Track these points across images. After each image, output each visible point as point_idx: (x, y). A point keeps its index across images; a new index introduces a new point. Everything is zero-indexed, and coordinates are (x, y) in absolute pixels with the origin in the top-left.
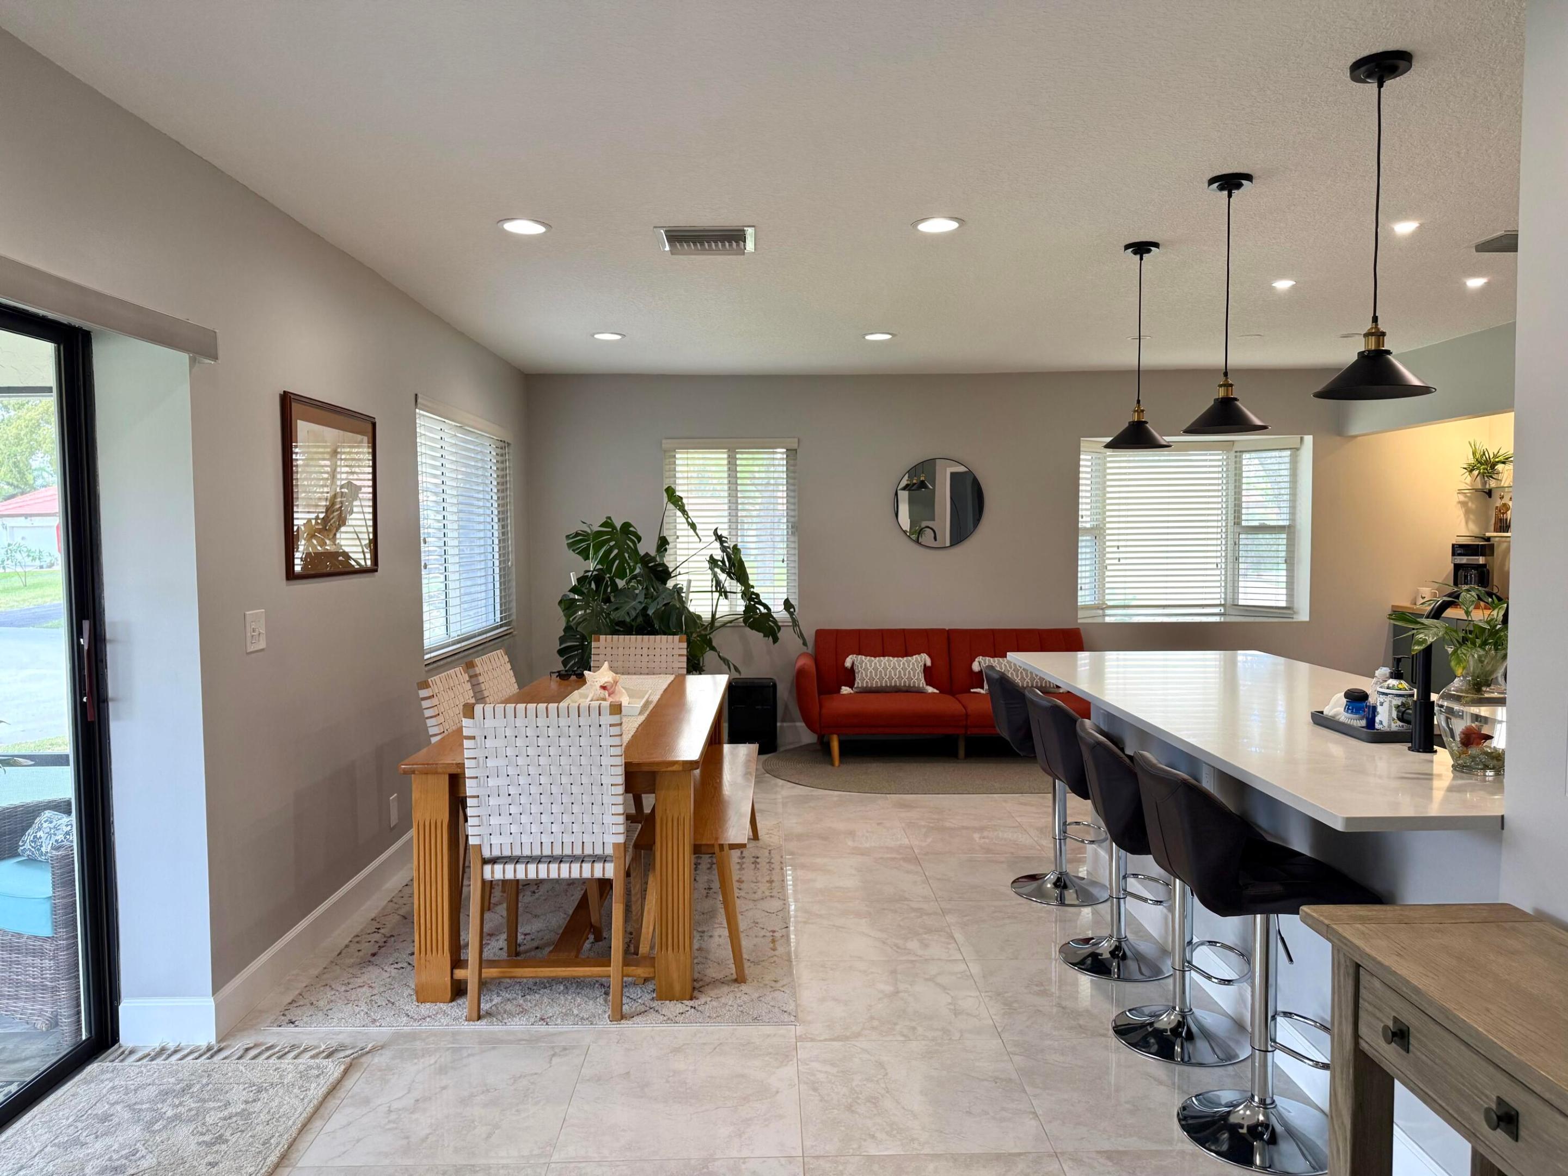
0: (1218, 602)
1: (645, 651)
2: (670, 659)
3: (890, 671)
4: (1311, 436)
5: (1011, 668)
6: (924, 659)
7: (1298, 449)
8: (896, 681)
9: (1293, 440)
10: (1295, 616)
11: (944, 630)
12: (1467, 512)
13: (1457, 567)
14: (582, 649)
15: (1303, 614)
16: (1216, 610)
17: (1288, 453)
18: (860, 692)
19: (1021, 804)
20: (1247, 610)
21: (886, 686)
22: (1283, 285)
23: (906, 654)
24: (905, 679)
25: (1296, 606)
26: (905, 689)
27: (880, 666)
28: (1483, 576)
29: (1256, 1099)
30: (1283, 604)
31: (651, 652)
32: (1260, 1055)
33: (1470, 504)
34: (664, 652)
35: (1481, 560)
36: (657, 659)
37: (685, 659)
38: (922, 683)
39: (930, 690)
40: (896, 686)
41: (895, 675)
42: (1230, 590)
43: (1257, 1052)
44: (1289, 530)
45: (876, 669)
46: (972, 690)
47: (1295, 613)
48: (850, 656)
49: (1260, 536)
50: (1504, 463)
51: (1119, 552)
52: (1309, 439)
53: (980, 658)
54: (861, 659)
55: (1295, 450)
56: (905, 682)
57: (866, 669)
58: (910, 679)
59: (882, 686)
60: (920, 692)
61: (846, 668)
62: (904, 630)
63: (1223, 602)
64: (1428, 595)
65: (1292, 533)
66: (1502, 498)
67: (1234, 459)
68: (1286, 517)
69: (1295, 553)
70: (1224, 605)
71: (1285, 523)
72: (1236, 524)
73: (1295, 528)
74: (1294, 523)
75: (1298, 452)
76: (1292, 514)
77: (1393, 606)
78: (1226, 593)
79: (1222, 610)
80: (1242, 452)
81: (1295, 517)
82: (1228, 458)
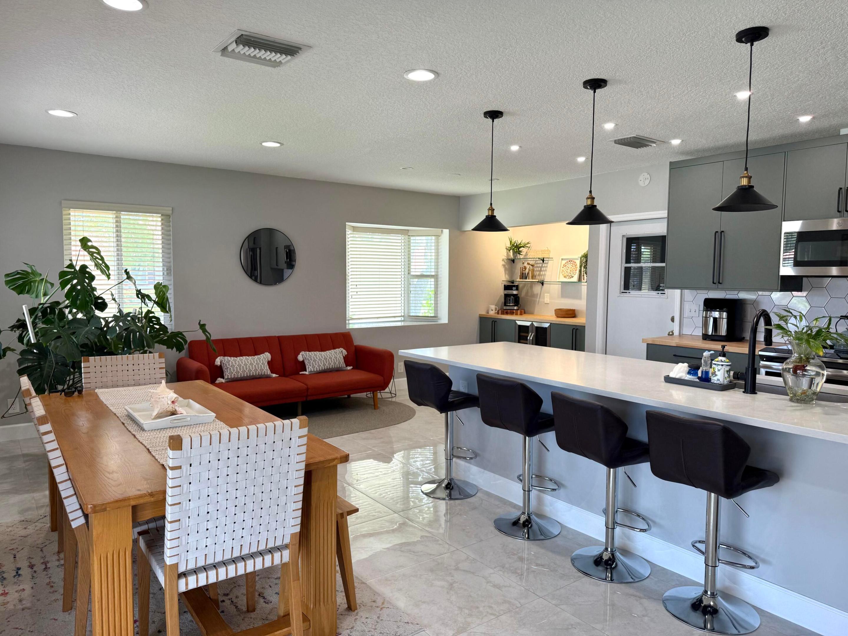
0: (400, 315)
1: (131, 367)
2: (153, 372)
3: (249, 366)
4: (448, 230)
5: (322, 358)
6: (267, 356)
7: (439, 236)
8: (253, 373)
9: (438, 231)
10: (438, 321)
11: (275, 336)
12: (505, 270)
13: (506, 296)
14: (40, 368)
15: (444, 319)
16: (399, 319)
17: (434, 238)
18: (230, 382)
19: (364, 439)
20: (416, 318)
21: (247, 376)
22: (515, 148)
23: (256, 353)
24: (259, 370)
25: (439, 315)
26: (259, 376)
27: (242, 363)
28: (516, 300)
29: (709, 593)
30: (433, 315)
31: (136, 367)
32: (712, 569)
33: (506, 266)
34: (147, 367)
35: (515, 292)
36: (141, 372)
37: (164, 371)
38: (269, 372)
39: (274, 375)
40: (253, 375)
41: (253, 368)
42: (406, 309)
43: (710, 567)
44: (436, 277)
45: (239, 365)
46: (300, 373)
47: (439, 319)
48: (219, 358)
49: (423, 280)
50: (524, 247)
51: (357, 288)
52: (446, 232)
53: (303, 353)
54: (227, 359)
55: (438, 236)
56: (259, 372)
57: (233, 366)
58: (262, 370)
59: (244, 376)
60: (268, 377)
61: (217, 366)
62: (251, 338)
63: (403, 315)
64: (494, 309)
65: (438, 278)
66: (523, 263)
67: (407, 240)
68: (433, 270)
69: (439, 289)
70: (403, 316)
71: (433, 274)
72: (409, 273)
73: (439, 276)
74: (439, 273)
75: (440, 238)
76: (438, 269)
77: (480, 315)
78: (404, 310)
79: (403, 319)
80: (412, 236)
81: (439, 270)
82: (404, 239)
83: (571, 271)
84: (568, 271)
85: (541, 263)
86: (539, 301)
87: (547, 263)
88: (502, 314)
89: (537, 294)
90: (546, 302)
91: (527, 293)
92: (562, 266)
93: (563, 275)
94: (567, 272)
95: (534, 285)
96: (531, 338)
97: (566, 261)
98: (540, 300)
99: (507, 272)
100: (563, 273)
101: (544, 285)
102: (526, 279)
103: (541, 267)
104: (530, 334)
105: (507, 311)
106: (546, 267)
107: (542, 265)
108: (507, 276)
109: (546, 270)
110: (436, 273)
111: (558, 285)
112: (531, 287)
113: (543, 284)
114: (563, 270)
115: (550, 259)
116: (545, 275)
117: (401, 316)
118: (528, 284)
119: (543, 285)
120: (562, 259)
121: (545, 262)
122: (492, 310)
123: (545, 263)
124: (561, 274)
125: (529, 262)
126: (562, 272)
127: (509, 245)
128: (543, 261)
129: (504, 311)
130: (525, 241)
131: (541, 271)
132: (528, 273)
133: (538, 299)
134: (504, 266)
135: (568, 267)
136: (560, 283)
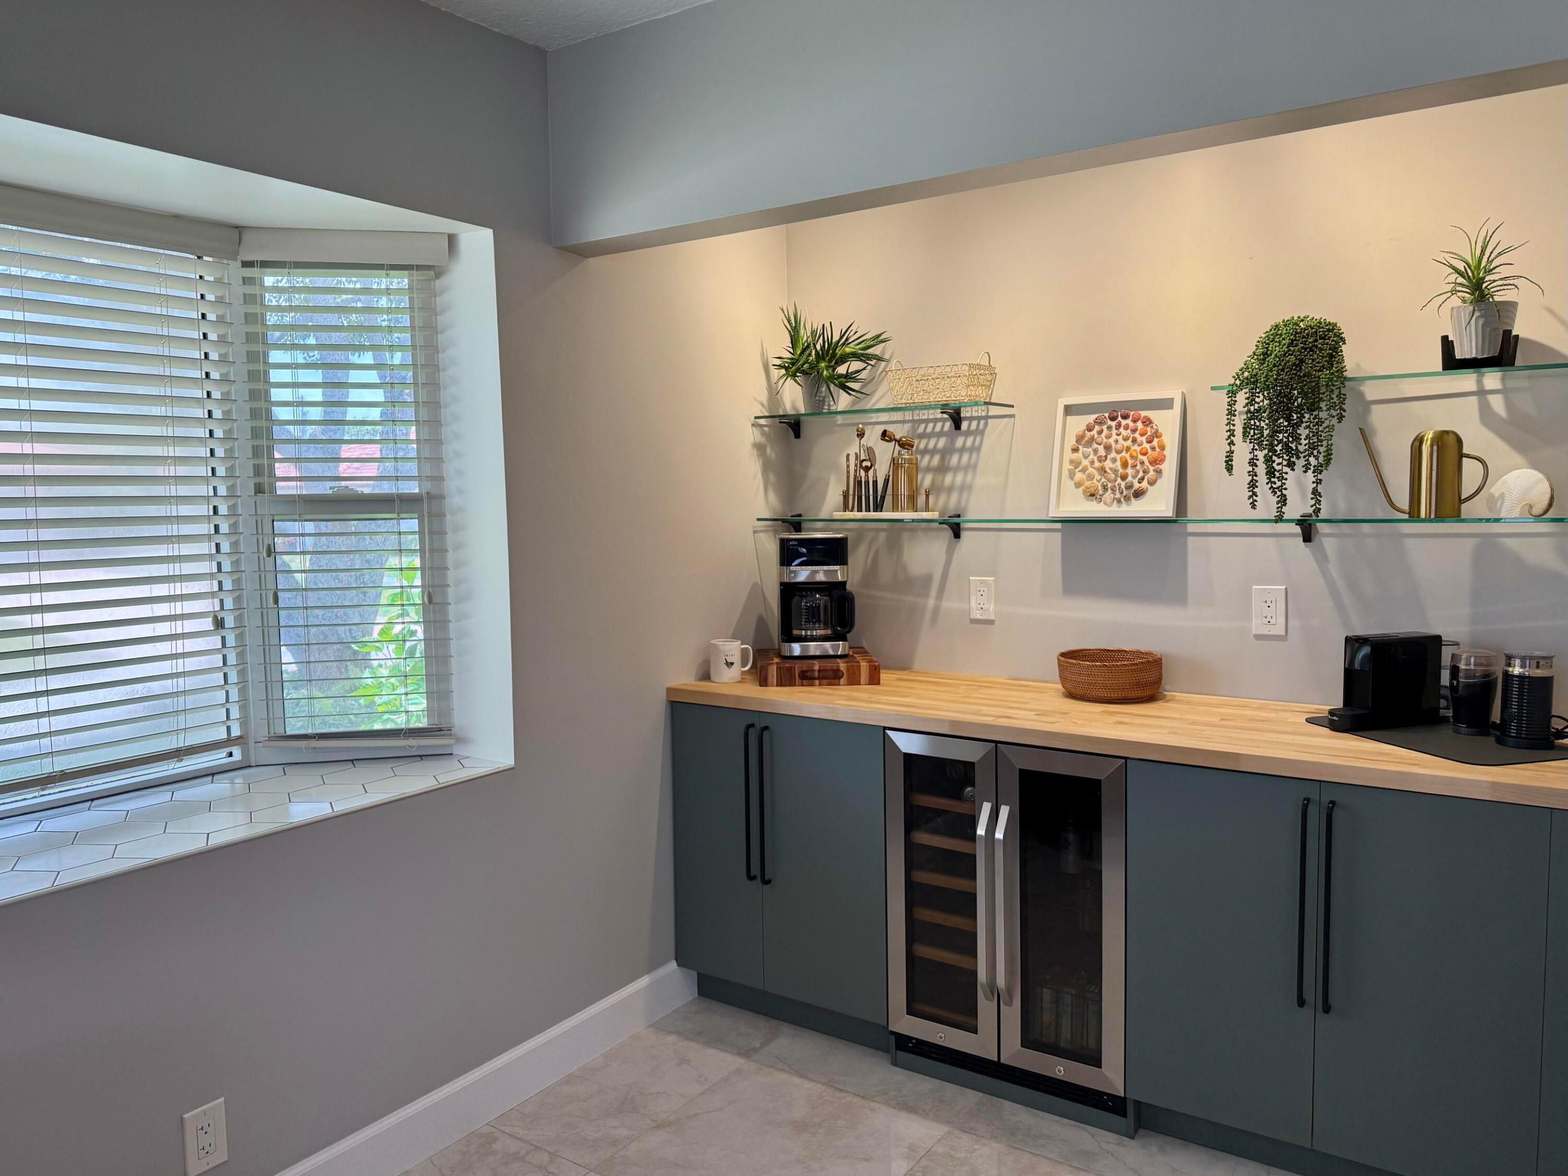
7: (438, 276)
12: (767, 467)
13: (789, 591)
17: (401, 281)
25: (458, 720)
28: (838, 609)
30: (420, 721)
33: (768, 450)
35: (829, 574)
44: (428, 508)
47: (464, 743)
49: (353, 526)
50: (861, 356)
55: (427, 278)
64: (736, 658)
65: (442, 515)
66: (861, 435)
67: (240, 290)
68: (411, 468)
69: (451, 575)
70: (240, 740)
71: (413, 488)
72: (259, 489)
73: (453, 501)
74: (451, 485)
75: (439, 283)
76: (437, 460)
77: (670, 691)
78: (244, 704)
79: (237, 755)
80: (265, 264)
81: (449, 469)
82: (219, 281)
83: (1125, 465)
84: (1108, 464)
85: (940, 434)
86: (936, 610)
87: (980, 432)
88: (780, 684)
89: (928, 579)
90: (978, 615)
91: (871, 573)
92: (1071, 441)
93: (1078, 485)
94: (1103, 471)
95: (905, 535)
96: (999, 835)
97: (1091, 418)
98: (946, 604)
99: (772, 478)
100: (1079, 476)
101: (964, 534)
102: (878, 507)
103: (945, 453)
104: (986, 808)
105: (805, 665)
106: (975, 449)
107: (953, 442)
108: (772, 497)
109: (971, 467)
110: (428, 486)
111: (1042, 535)
112: (894, 545)
113: (956, 531)
114: (1076, 464)
115: (994, 411)
116: (965, 488)
117: (229, 741)
118: (878, 530)
119: (957, 535)
120: (1069, 410)
121: (964, 425)
122: (730, 664)
123: (969, 433)
124: (1068, 484)
125: (890, 428)
126: (1072, 475)
127: (781, 347)
128: (956, 419)
129: (791, 670)
130: (865, 328)
131: (943, 469)
132: (886, 481)
133: (931, 602)
134: (759, 447)
135: (1108, 448)
136: (1059, 526)
